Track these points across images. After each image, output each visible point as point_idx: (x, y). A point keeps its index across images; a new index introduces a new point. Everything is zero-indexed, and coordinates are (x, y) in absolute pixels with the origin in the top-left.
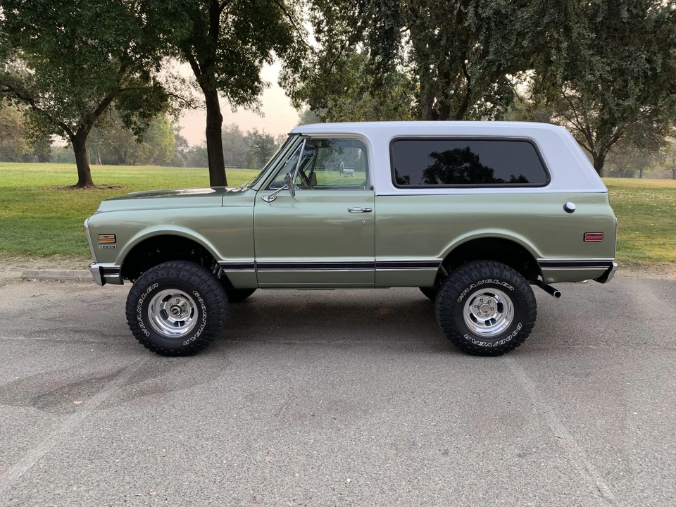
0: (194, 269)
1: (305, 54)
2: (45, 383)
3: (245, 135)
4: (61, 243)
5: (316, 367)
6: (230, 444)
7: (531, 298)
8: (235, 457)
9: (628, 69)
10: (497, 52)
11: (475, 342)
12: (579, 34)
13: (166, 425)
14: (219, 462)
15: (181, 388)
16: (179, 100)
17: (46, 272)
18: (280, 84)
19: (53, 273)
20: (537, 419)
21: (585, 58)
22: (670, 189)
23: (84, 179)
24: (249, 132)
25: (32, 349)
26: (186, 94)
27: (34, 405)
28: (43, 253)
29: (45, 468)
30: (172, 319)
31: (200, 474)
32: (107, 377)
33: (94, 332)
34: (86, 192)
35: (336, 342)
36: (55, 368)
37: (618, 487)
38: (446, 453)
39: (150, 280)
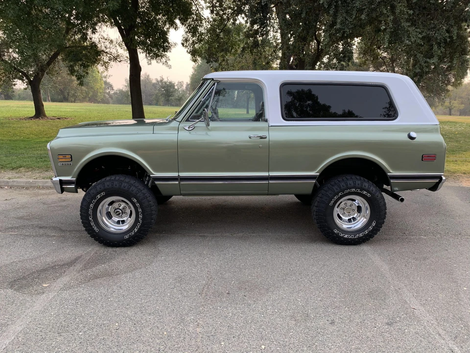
0: (132, 182)
1: (201, 23)
2: (19, 269)
3: (154, 81)
4: (25, 160)
5: (225, 254)
6: (168, 318)
7: (383, 203)
8: (173, 329)
9: (433, 37)
10: (342, 23)
11: (342, 235)
12: (401, 10)
13: (116, 302)
14: (161, 333)
15: (125, 272)
16: (109, 55)
17: (15, 181)
18: (183, 44)
19: (20, 182)
20: (395, 294)
21: (405, 28)
22: (451, 122)
23: (39, 112)
24: (157, 79)
25: (7, 242)
26: (114, 51)
27: (11, 287)
28: (12, 167)
29: (23, 341)
30: (116, 219)
31: (147, 344)
32: (67, 264)
33: (54, 228)
34: (41, 121)
35: (238, 235)
36: (26, 257)
37: (465, 348)
38: (333, 323)
39: (98, 189)
